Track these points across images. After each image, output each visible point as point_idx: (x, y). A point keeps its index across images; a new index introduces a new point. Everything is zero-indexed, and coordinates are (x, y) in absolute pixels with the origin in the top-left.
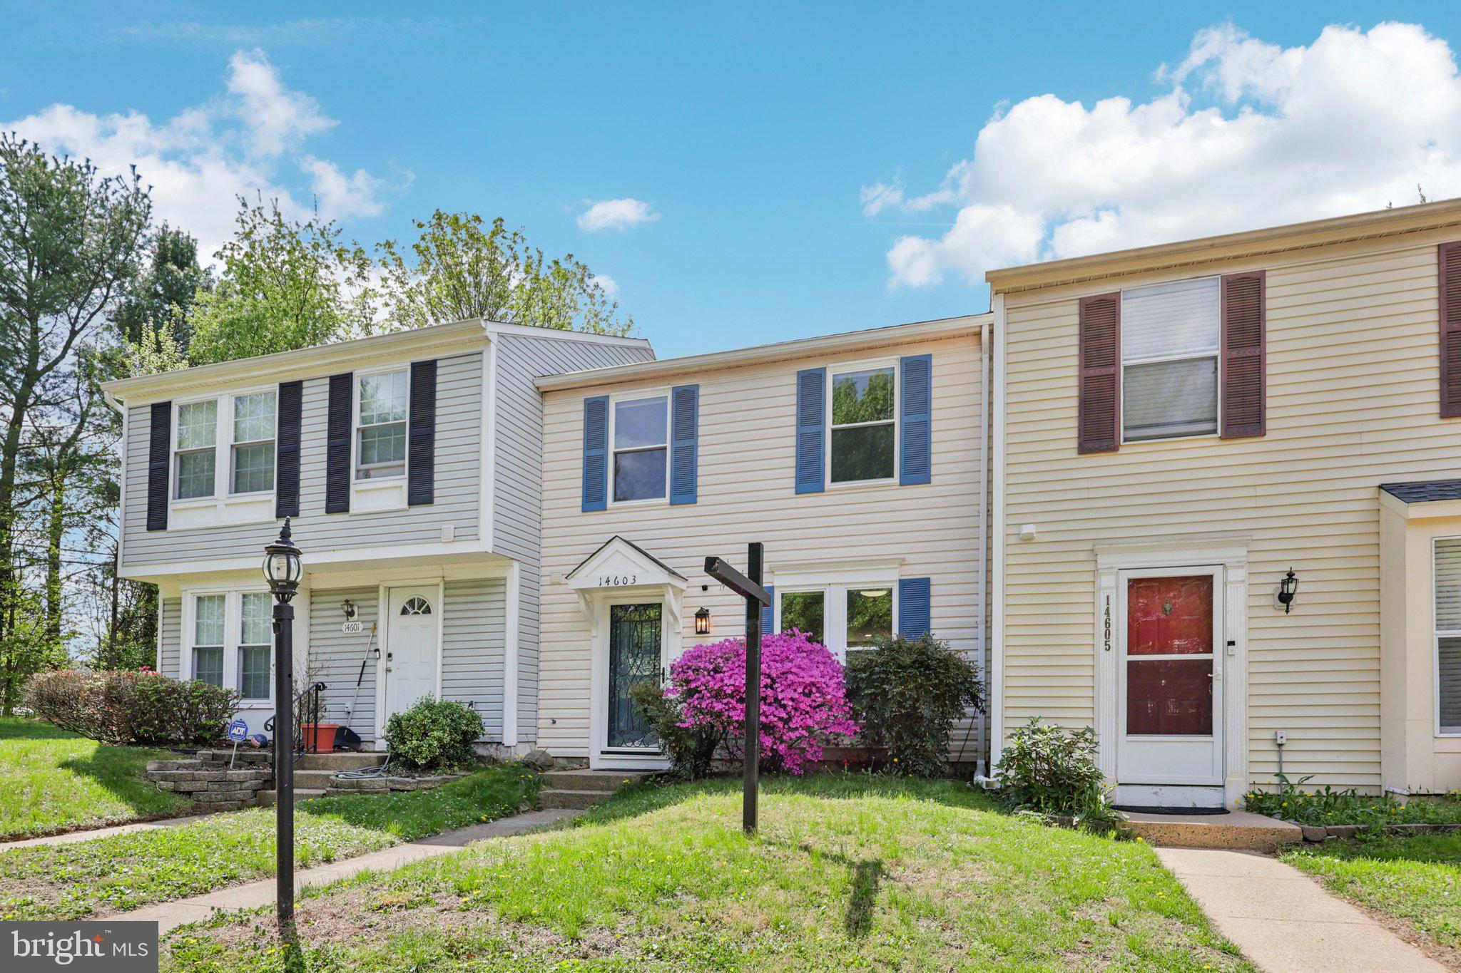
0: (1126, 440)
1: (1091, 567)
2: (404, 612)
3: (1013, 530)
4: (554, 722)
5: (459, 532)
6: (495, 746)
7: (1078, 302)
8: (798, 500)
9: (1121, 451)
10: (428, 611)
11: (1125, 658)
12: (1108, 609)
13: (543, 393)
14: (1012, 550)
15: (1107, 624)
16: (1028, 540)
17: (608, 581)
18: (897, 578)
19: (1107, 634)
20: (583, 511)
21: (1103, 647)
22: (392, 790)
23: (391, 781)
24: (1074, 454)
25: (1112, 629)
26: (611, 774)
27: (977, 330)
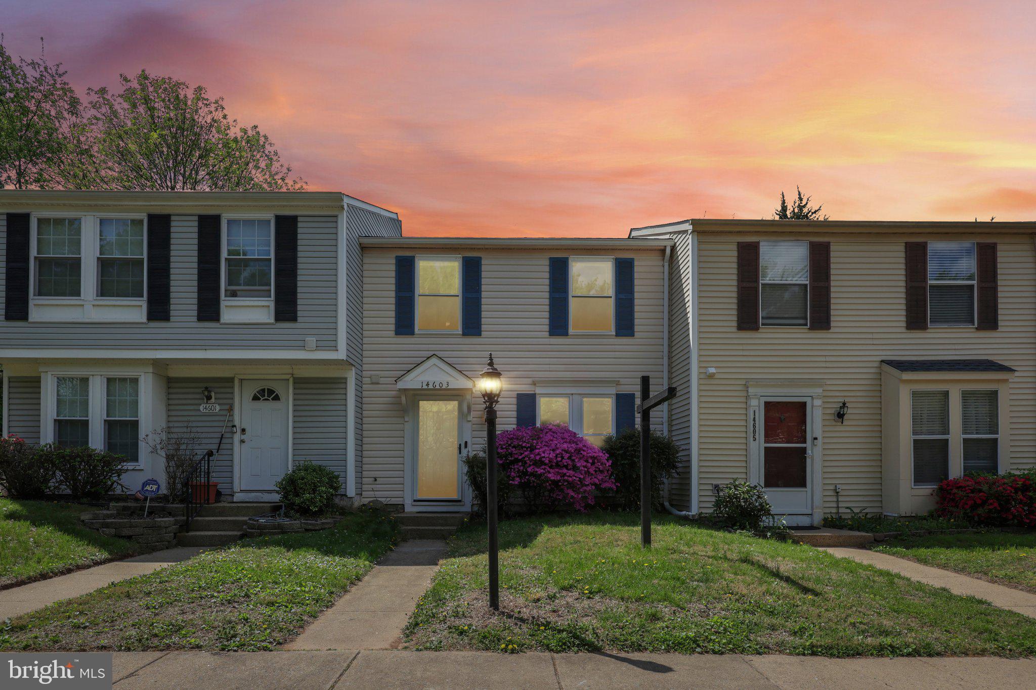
0: (763, 324)
1: (745, 394)
2: (256, 398)
3: (703, 370)
4: (376, 480)
5: (320, 343)
6: (339, 497)
7: (736, 244)
8: (551, 340)
9: (760, 330)
10: (277, 398)
11: (763, 445)
12: (754, 418)
13: (364, 248)
14: (702, 382)
15: (754, 426)
16: (711, 376)
17: (428, 385)
18: (614, 392)
19: (754, 432)
20: (396, 334)
21: (752, 439)
22: (307, 530)
23: (305, 523)
24: (735, 330)
25: (757, 429)
26: (448, 515)
27: (663, 248)
